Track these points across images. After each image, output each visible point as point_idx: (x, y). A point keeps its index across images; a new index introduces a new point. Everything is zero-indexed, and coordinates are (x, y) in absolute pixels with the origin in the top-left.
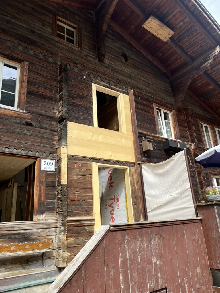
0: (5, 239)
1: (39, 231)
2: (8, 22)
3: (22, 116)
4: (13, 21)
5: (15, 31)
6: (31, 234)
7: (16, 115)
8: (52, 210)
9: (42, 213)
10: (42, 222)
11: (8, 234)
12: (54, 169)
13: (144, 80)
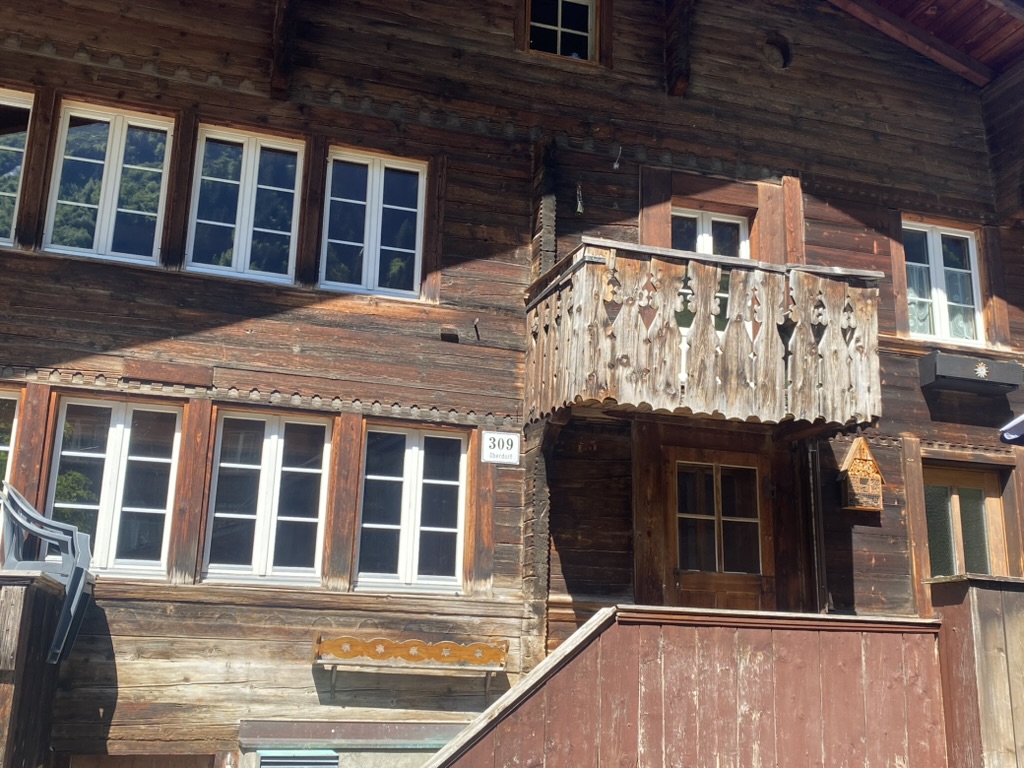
0: (397, 632)
1: (477, 620)
3: (432, 316)
6: (457, 626)
7: (417, 315)
8: (510, 571)
9: (486, 577)
10: (483, 598)
11: (404, 620)
12: (515, 460)
13: (858, 122)
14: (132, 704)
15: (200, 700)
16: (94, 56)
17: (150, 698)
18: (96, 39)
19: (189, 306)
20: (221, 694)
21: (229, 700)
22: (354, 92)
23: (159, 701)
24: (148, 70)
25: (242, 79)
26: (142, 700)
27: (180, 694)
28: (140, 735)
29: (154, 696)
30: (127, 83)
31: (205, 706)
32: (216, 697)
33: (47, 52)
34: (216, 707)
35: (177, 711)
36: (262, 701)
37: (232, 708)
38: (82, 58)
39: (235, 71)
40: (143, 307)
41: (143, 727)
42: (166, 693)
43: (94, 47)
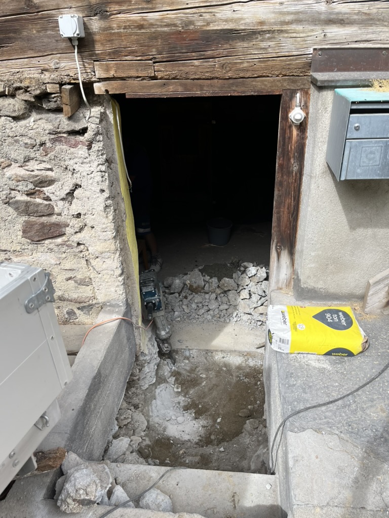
14: (180, 33)
15: (262, 23)
17: (199, 24)
20: (289, 13)
21: (298, 21)
23: (212, 27)
26: (192, 27)
27: (236, 16)
28: (195, 73)
29: (204, 20)
31: (269, 32)
32: (282, 18)
34: (281, 31)
35: (234, 39)
36: (340, 21)
37: (303, 32)
41: (196, 63)
42: (218, 15)
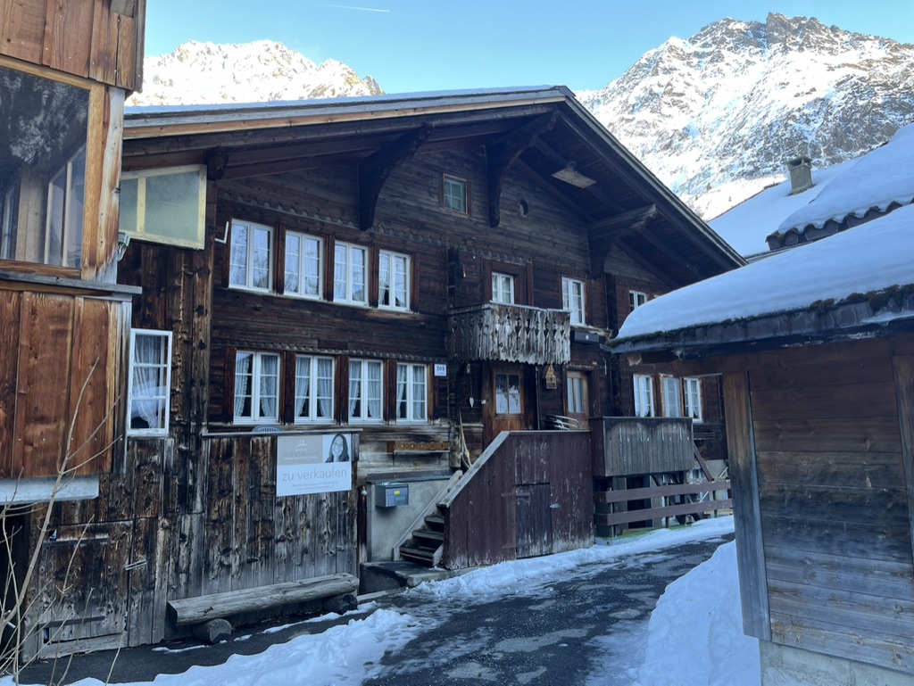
2: (398, 205)
3: (417, 319)
4: (402, 201)
5: (404, 216)
8: (445, 416)
9: (437, 418)
10: (437, 426)
12: (445, 375)
13: (549, 238)
16: (296, 211)
18: (297, 203)
19: (338, 317)
22: (388, 227)
24: (316, 217)
25: (348, 221)
30: (310, 223)
33: (280, 209)
38: (292, 212)
39: (346, 218)
40: (322, 318)
43: (297, 207)
